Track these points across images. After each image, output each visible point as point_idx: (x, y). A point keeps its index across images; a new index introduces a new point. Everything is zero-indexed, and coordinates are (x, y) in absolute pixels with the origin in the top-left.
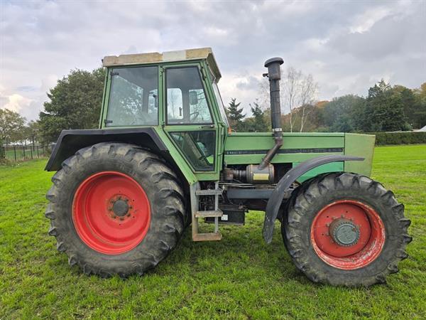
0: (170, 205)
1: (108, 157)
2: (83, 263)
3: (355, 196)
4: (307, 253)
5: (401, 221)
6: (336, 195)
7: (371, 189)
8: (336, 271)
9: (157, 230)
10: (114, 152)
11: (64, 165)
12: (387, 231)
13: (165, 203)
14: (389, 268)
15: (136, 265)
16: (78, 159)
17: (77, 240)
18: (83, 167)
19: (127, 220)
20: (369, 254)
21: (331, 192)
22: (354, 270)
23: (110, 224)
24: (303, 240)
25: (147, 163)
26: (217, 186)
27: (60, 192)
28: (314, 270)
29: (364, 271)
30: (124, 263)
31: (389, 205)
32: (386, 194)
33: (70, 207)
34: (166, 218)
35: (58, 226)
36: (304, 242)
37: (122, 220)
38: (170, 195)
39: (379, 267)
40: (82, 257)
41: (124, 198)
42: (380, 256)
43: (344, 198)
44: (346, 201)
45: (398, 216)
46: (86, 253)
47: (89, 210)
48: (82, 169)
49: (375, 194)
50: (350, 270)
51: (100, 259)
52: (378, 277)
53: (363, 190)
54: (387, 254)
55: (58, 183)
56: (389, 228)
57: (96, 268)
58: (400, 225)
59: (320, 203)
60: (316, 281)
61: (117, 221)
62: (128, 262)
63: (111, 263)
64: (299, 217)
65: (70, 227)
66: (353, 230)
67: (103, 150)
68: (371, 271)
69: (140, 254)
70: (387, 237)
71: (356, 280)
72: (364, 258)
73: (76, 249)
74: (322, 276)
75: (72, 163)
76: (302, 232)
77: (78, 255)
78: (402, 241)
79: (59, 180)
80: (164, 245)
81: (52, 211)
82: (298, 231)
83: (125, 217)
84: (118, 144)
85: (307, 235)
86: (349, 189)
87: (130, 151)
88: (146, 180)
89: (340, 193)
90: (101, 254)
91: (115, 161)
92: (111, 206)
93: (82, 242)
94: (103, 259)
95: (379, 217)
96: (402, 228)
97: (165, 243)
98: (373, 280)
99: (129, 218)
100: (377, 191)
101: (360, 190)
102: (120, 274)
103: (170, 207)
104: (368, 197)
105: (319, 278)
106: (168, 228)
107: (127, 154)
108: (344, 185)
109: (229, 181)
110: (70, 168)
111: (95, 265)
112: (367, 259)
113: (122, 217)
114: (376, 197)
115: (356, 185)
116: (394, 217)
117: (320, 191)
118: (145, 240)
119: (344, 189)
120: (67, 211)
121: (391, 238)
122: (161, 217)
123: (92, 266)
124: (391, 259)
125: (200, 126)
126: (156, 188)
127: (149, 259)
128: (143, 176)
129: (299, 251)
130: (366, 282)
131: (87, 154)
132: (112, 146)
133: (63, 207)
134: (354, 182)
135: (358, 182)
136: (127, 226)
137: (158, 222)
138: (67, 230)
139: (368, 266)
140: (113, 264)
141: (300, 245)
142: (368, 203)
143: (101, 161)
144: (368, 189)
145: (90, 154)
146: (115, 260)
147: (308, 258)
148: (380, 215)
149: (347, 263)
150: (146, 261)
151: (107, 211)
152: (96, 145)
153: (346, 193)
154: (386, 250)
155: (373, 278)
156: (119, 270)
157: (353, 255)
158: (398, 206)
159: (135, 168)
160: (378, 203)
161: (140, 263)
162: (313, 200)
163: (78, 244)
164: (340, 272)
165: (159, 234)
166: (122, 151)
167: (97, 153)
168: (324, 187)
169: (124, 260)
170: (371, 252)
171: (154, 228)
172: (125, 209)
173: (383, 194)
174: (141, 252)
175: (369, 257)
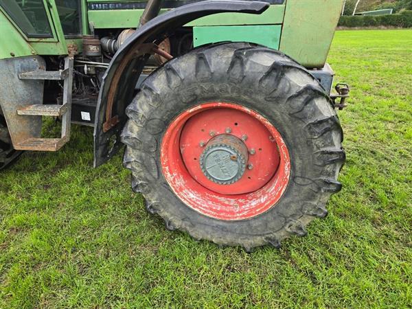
3: (234, 95)
4: (155, 189)
5: (323, 153)
6: (198, 92)
7: (267, 81)
8: (202, 218)
12: (293, 166)
14: (289, 230)
20: (263, 200)
21: (189, 84)
22: (230, 222)
24: (145, 166)
28: (166, 214)
29: (245, 225)
31: (303, 119)
32: (300, 94)
36: (148, 171)
39: (272, 225)
42: (276, 207)
43: (214, 98)
44: (220, 104)
45: (318, 142)
49: (277, 94)
50: (225, 221)
52: (267, 238)
53: (251, 84)
54: (287, 206)
56: (298, 162)
58: (319, 159)
59: (170, 106)
60: (171, 228)
64: (136, 129)
66: (233, 159)
68: (256, 227)
70: (293, 178)
71: (228, 239)
72: (254, 204)
74: (177, 224)
76: (143, 154)
78: (319, 189)
82: (137, 153)
85: (153, 161)
86: (222, 79)
89: (206, 87)
95: (282, 141)
96: (324, 165)
98: (259, 241)
100: (280, 86)
101: (246, 86)
104: (261, 98)
105: (174, 226)
108: (212, 70)
112: (257, 207)
114: (277, 100)
115: (237, 70)
116: (309, 144)
117: (169, 80)
119: (212, 78)
121: (299, 181)
124: (293, 216)
129: (141, 184)
130: (248, 243)
134: (232, 64)
135: (242, 64)
139: (254, 218)
141: (142, 174)
142: (262, 112)
144: (261, 80)
147: (156, 196)
148: (284, 136)
149: (224, 208)
153: (217, 89)
154: (286, 200)
155: (259, 238)
158: (321, 122)
160: (280, 111)
162: (157, 98)
164: (207, 222)
168: (174, 72)
170: (266, 197)
173: (294, 92)
175: (261, 205)
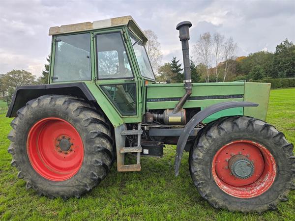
0: (98, 144)
1: (50, 106)
2: (36, 187)
3: (249, 137)
4: (209, 185)
5: (291, 158)
6: (233, 137)
7: (263, 131)
8: (233, 199)
9: (89, 163)
10: (53, 103)
11: (19, 113)
12: (277, 166)
13: (94, 143)
14: (280, 198)
15: (74, 190)
16: (28, 109)
17: (30, 170)
18: (32, 114)
19: (70, 154)
20: (263, 185)
21: (229, 134)
22: (249, 199)
23: (58, 157)
24: (205, 173)
25: (79, 110)
26: (139, 127)
27: (17, 134)
28: (215, 198)
29: (257, 199)
30: (65, 189)
31: (280, 145)
32: (277, 135)
33: (24, 145)
34: (95, 154)
35: (17, 159)
36: (206, 175)
37: (66, 154)
38: (98, 136)
39: (271, 197)
40: (34, 183)
41: (67, 137)
42: (272, 187)
43: (240, 139)
44: (242, 141)
45: (287, 154)
46: (38, 180)
47: (42, 147)
48: (32, 116)
49: (268, 135)
50: (246, 199)
51: (48, 185)
52: (270, 205)
53: (257, 132)
54: (278, 186)
55: (15, 127)
56: (280, 164)
57: (44, 191)
58: (289, 161)
59: (219, 143)
60: (217, 207)
61: (62, 155)
62: (68, 188)
63: (55, 188)
64: (201, 154)
65: (25, 160)
66: (248, 165)
67: (46, 101)
68: (263, 200)
69: (77, 182)
70: (278, 172)
71: (250, 208)
72: (258, 188)
73: (30, 177)
74: (221, 203)
75: (24, 111)
76: (204, 167)
77: (32, 181)
78: (291, 175)
79: (16, 125)
80: (95, 175)
81: (12, 148)
82: (201, 166)
83: (69, 152)
84: (57, 96)
85: (208, 170)
86: (244, 131)
87: (65, 101)
88: (78, 124)
89: (237, 134)
90: (49, 181)
91: (55, 110)
92: (58, 143)
93: (35, 172)
94: (50, 184)
95: (271, 155)
96: (291, 164)
97: (95, 173)
98: (265, 207)
99: (72, 153)
100: (269, 133)
101: (255, 132)
102: (63, 197)
103: (98, 146)
104: (261, 138)
105: (219, 205)
106: (97, 162)
107: (64, 103)
108: (240, 127)
109: (150, 123)
110: (23, 115)
111: (44, 189)
112: (261, 190)
113: (65, 152)
114: (269, 138)
115: (250, 127)
116: (284, 155)
117: (219, 133)
118: (80, 171)
119: (240, 131)
120: (23, 148)
121: (282, 172)
122: (91, 153)
123: (42, 190)
124: (281, 190)
125: (124, 80)
126: (86, 131)
127: (83, 186)
128: (76, 121)
129: (202, 183)
130: (260, 209)
131: (34, 104)
132: (52, 98)
133: (19, 145)
134: (248, 125)
135: (253, 125)
136: (70, 159)
137: (89, 157)
138: (24, 162)
139: (261, 195)
140: (57, 189)
141: (203, 177)
142: (261, 143)
143: (45, 110)
144: (261, 131)
145: (37, 104)
146: (59, 186)
147: (209, 188)
148: (272, 153)
149: (243, 193)
150: (82, 187)
151: (55, 147)
152: (40, 98)
153: (242, 135)
154: (277, 183)
155: (266, 205)
156: (62, 193)
157: (248, 185)
158: (288, 146)
159: (69, 115)
160: (270, 142)
161: (77, 188)
162: (214, 140)
163: (32, 173)
164: (236, 200)
165: (91, 167)
166: (60, 101)
167: (41, 104)
168: (222, 129)
169: (65, 186)
170: (264, 183)
171: (86, 162)
172: (68, 146)
173: (275, 135)
174: (77, 180)
175: (263, 188)
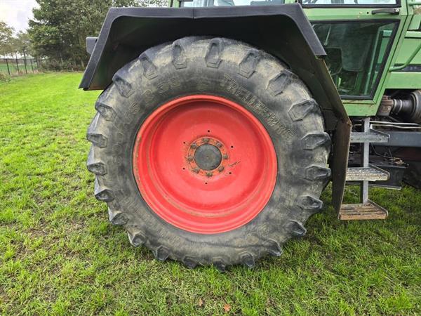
0: (319, 162)
1: (205, 66)
2: (154, 243)
9: (290, 203)
10: (217, 57)
11: (118, 79)
13: (311, 159)
15: (245, 253)
16: (145, 70)
17: (142, 210)
18: (155, 84)
23: (191, 182)
27: (112, 129)
30: (224, 250)
33: (130, 155)
34: (308, 185)
35: (111, 186)
37: (209, 176)
38: (321, 146)
40: (152, 235)
46: (160, 230)
47: (156, 159)
48: (154, 90)
51: (183, 241)
55: (108, 113)
57: (176, 253)
61: (201, 178)
62: (232, 249)
63: (202, 247)
65: (132, 189)
67: (195, 52)
69: (254, 238)
73: (142, 224)
75: (136, 76)
77: (147, 232)
79: (109, 108)
80: (299, 228)
81: (98, 161)
83: (215, 171)
84: (225, 40)
87: (251, 54)
88: (277, 115)
90: (185, 232)
91: (220, 76)
92: (192, 153)
93: (151, 212)
94: (187, 239)
97: (301, 224)
99: (222, 175)
102: (218, 265)
103: (320, 166)
106: (310, 201)
107: (245, 60)
110: (130, 86)
111: (175, 249)
113: (208, 172)
120: (126, 163)
123: (171, 250)
126: (297, 131)
127: (268, 247)
128: (273, 106)
131: (162, 58)
132: (214, 44)
133: (118, 155)
136: (219, 186)
138: (128, 192)
140: (207, 250)
143: (191, 74)
145: (169, 60)
146: (209, 244)
150: (262, 249)
151: (185, 161)
152: (182, 41)
156: (216, 259)
159: (258, 91)
161: (253, 251)
163: (147, 216)
165: (291, 211)
166: (234, 55)
167: (182, 59)
169: (222, 245)
171: (282, 200)
172: (215, 161)
174: (256, 235)
